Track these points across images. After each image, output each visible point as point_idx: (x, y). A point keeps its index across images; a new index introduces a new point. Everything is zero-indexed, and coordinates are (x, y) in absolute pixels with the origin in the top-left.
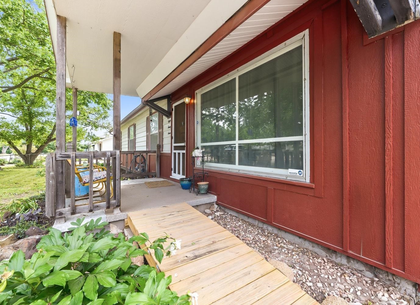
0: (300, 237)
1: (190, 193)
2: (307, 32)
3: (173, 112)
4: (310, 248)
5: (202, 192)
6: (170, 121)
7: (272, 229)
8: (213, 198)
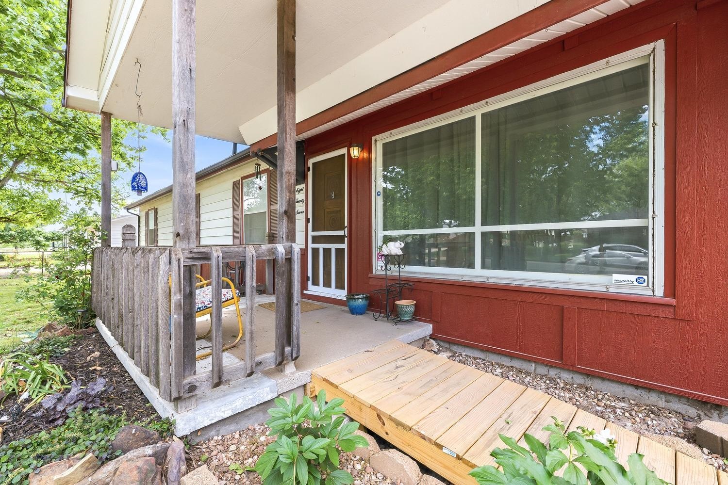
0: (637, 386)
1: (376, 320)
2: (660, 44)
3: (310, 174)
4: (662, 404)
5: (406, 319)
6: (302, 190)
7: (571, 376)
8: (427, 329)
